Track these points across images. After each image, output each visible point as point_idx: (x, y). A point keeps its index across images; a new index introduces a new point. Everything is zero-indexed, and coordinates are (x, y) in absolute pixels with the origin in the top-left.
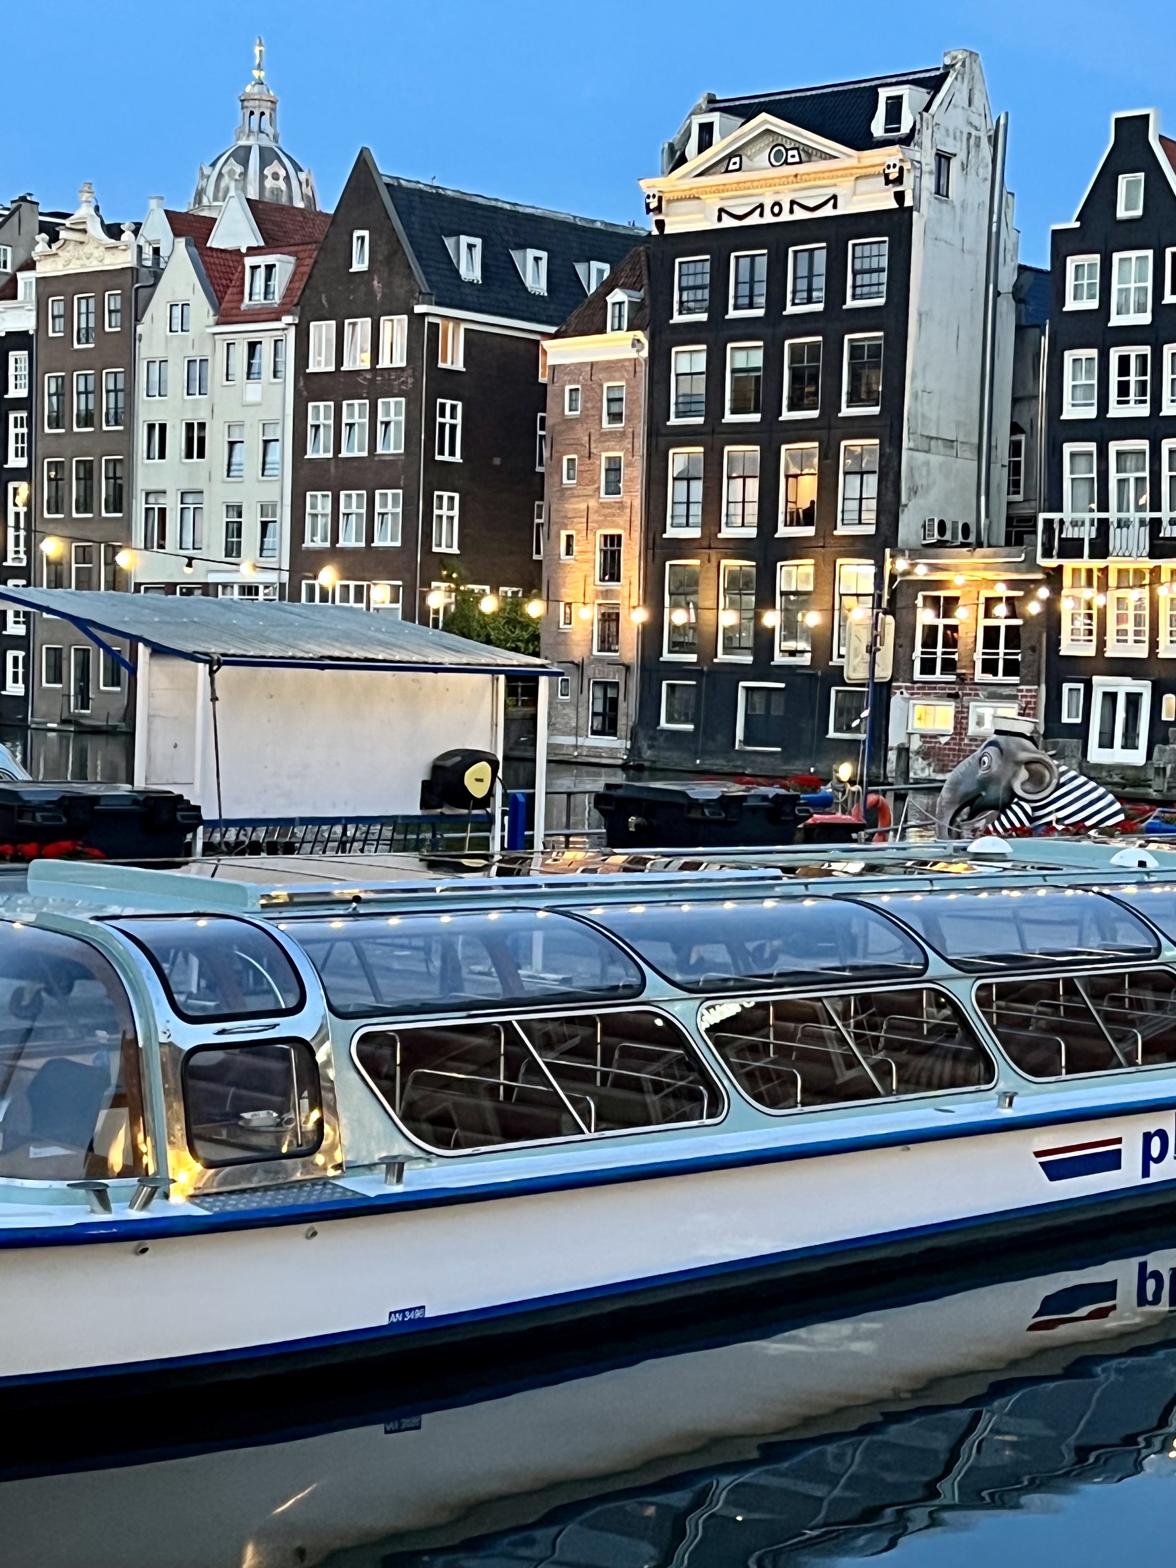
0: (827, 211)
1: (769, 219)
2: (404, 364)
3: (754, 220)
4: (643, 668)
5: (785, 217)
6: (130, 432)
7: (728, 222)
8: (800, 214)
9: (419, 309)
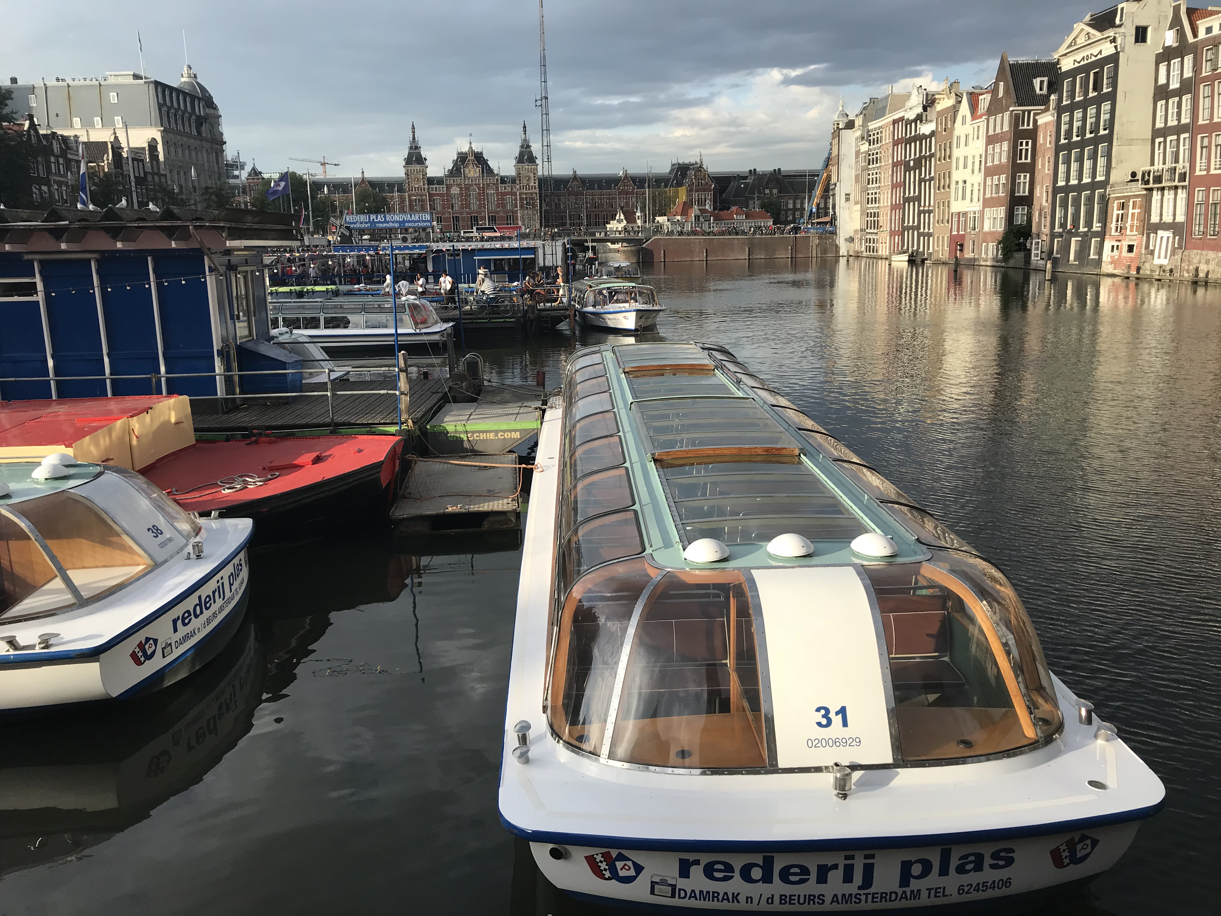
0: (1099, 57)
1: (1086, 62)
2: (1008, 129)
3: (1082, 63)
4: (1051, 235)
5: (1090, 60)
6: (951, 162)
7: (1077, 65)
8: (1094, 59)
9: (1011, 109)
